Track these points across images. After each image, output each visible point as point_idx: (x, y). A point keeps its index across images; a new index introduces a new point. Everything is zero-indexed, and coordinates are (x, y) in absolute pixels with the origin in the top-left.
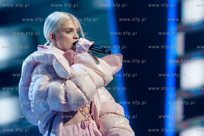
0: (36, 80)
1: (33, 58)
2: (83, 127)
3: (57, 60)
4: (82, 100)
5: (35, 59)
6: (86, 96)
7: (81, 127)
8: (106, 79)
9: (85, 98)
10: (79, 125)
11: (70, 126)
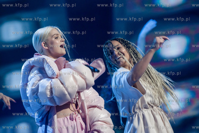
0: (31, 79)
1: (29, 62)
2: (72, 119)
3: (47, 63)
4: (65, 95)
5: (31, 62)
6: (67, 91)
7: (70, 119)
8: (87, 82)
9: (66, 93)
10: (68, 117)
11: (61, 119)
